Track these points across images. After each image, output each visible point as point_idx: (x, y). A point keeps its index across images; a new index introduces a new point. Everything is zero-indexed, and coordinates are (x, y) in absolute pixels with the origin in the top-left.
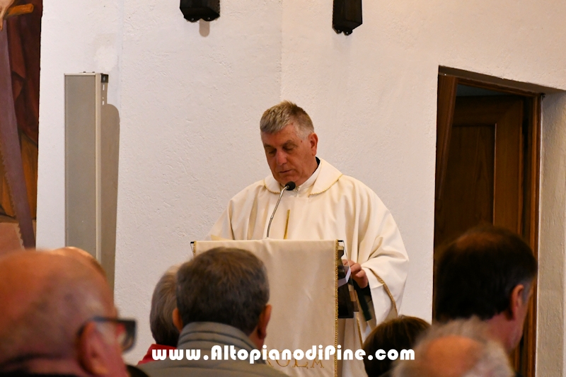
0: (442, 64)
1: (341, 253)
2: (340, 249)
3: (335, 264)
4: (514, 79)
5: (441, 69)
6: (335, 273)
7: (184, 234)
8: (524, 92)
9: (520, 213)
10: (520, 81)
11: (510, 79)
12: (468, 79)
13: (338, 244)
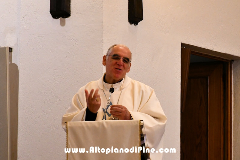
0: (183, 42)
1: (142, 127)
2: (141, 124)
3: (139, 132)
4: (219, 51)
5: (183, 45)
6: (139, 137)
7: (54, 128)
8: (223, 59)
9: (222, 122)
10: (222, 52)
11: (217, 51)
12: (195, 51)
13: (140, 122)
